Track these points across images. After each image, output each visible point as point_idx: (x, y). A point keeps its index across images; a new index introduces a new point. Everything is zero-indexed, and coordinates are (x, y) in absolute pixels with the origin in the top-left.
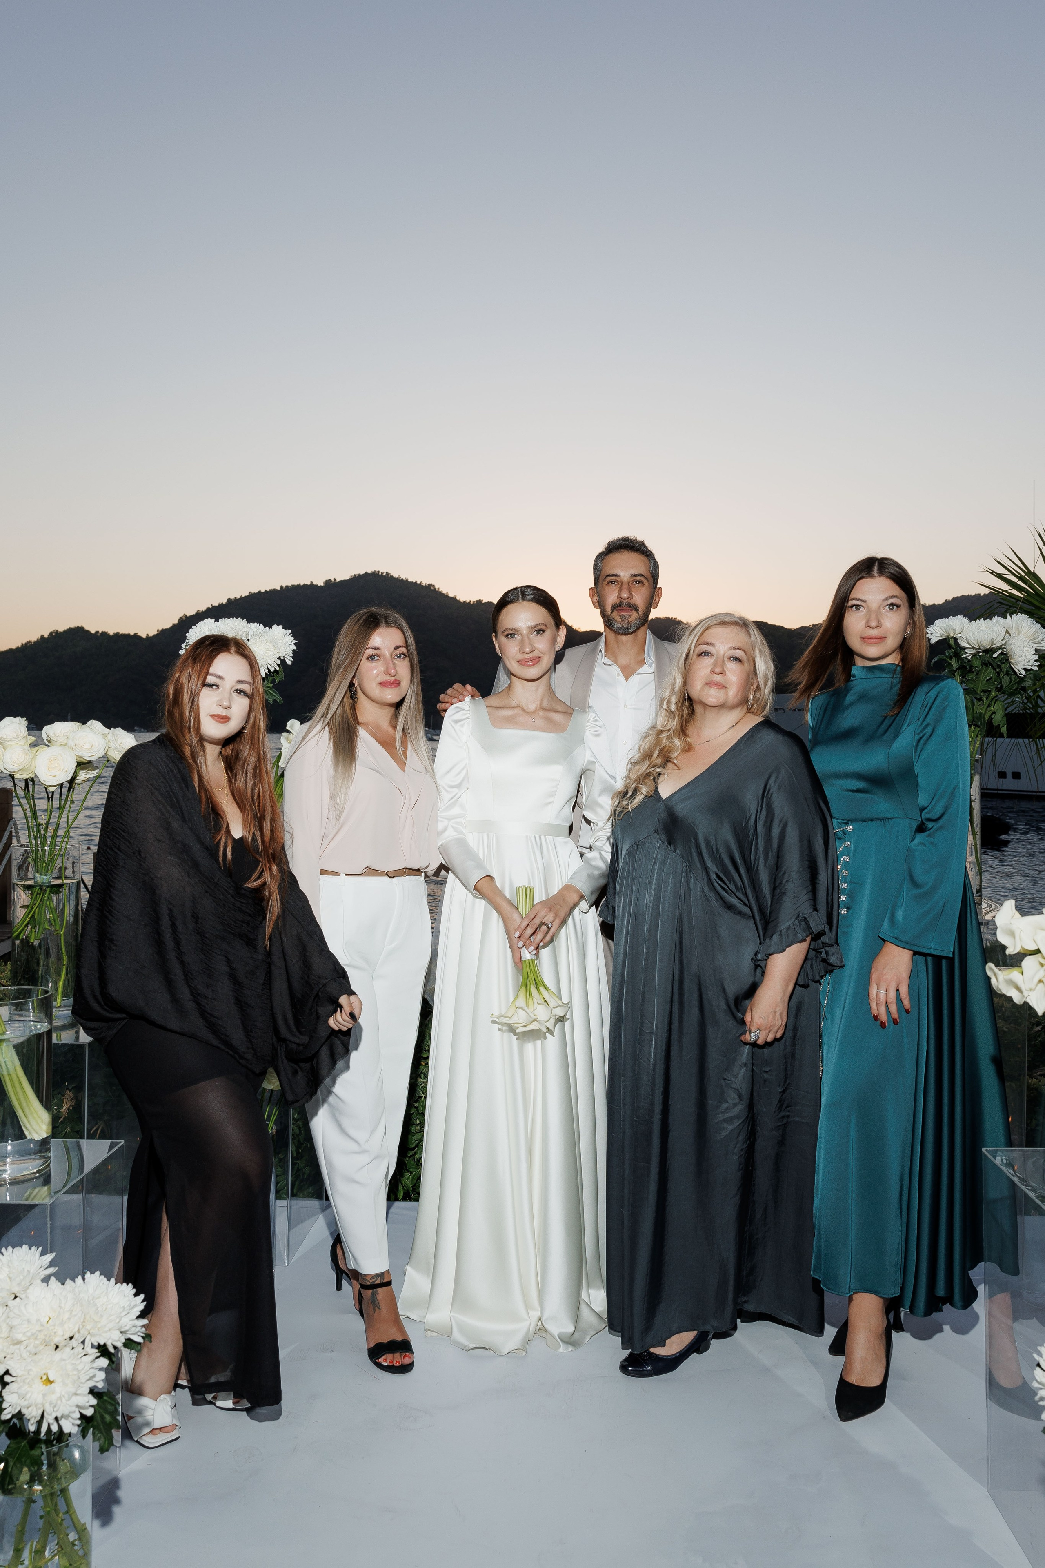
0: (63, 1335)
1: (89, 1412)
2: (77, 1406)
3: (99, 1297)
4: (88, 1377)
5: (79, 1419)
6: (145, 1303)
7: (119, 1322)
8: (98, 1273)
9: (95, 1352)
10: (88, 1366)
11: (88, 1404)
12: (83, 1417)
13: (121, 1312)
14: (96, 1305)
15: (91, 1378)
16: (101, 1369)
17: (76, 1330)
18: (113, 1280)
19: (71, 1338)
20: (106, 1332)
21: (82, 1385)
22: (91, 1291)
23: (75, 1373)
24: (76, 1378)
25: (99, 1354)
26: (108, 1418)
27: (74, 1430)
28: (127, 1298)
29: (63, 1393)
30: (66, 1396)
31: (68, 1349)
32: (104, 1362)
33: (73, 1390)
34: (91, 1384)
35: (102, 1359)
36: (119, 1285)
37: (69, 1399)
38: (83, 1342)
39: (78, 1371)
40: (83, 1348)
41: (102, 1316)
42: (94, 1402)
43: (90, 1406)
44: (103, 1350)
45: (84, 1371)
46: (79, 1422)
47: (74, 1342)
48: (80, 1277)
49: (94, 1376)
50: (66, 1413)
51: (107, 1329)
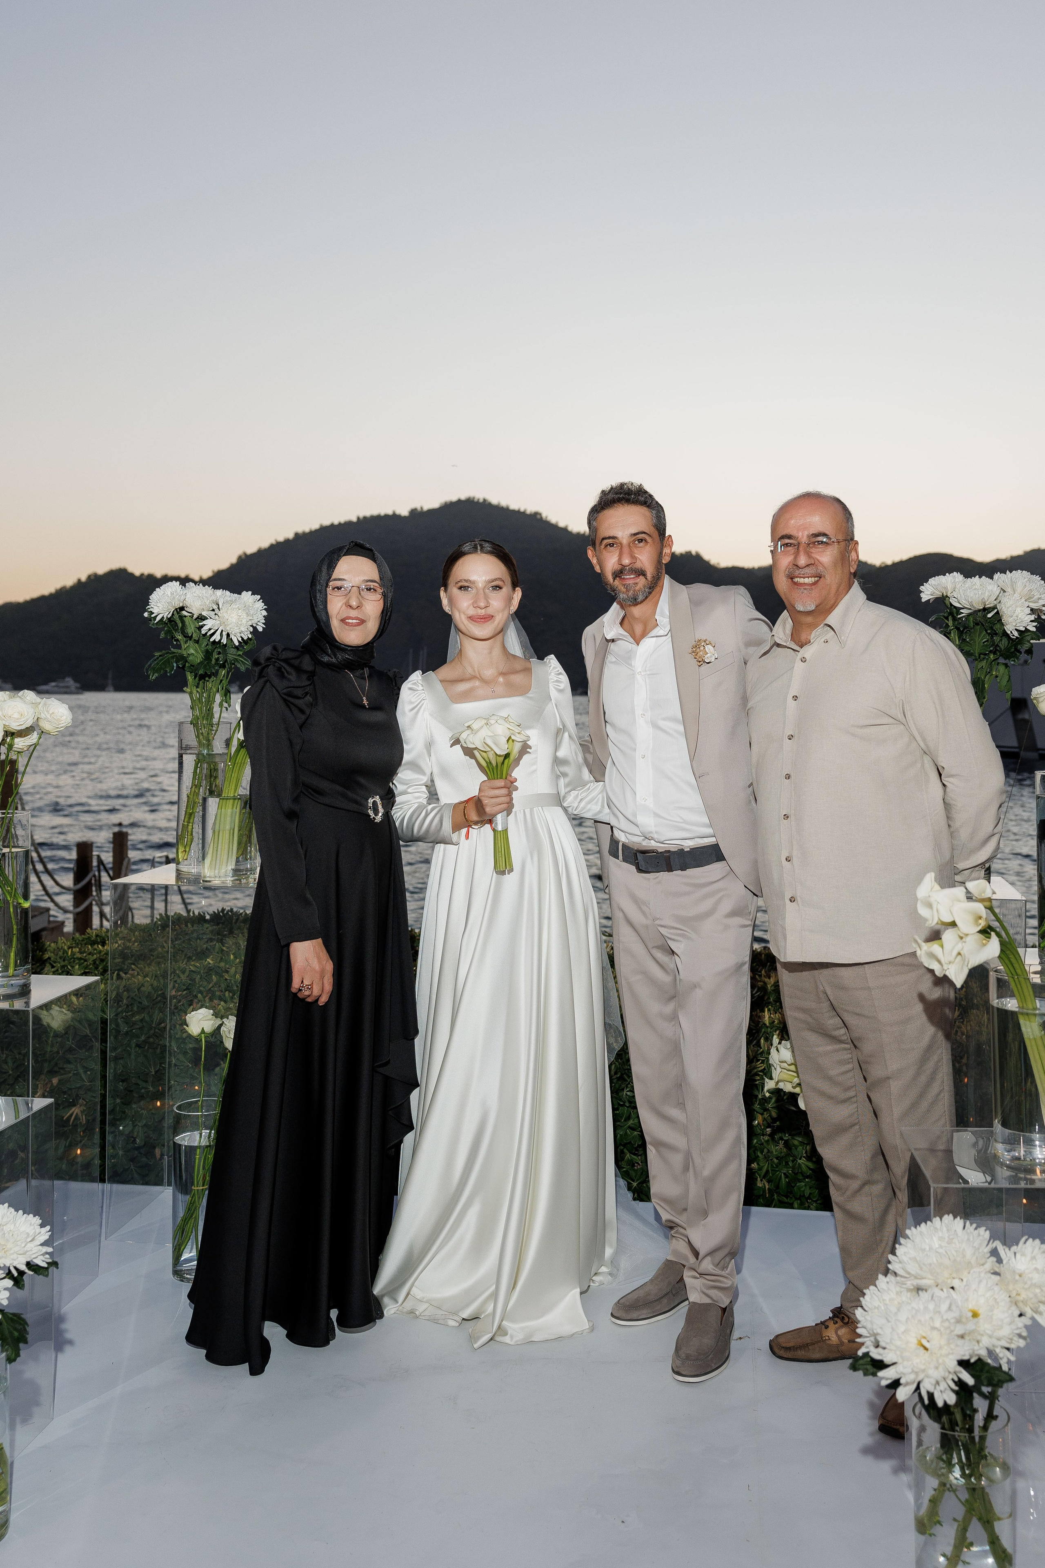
6: (50, 1233)
7: (24, 1247)
13: (27, 1239)
16: (5, 1289)
18: (20, 1212)
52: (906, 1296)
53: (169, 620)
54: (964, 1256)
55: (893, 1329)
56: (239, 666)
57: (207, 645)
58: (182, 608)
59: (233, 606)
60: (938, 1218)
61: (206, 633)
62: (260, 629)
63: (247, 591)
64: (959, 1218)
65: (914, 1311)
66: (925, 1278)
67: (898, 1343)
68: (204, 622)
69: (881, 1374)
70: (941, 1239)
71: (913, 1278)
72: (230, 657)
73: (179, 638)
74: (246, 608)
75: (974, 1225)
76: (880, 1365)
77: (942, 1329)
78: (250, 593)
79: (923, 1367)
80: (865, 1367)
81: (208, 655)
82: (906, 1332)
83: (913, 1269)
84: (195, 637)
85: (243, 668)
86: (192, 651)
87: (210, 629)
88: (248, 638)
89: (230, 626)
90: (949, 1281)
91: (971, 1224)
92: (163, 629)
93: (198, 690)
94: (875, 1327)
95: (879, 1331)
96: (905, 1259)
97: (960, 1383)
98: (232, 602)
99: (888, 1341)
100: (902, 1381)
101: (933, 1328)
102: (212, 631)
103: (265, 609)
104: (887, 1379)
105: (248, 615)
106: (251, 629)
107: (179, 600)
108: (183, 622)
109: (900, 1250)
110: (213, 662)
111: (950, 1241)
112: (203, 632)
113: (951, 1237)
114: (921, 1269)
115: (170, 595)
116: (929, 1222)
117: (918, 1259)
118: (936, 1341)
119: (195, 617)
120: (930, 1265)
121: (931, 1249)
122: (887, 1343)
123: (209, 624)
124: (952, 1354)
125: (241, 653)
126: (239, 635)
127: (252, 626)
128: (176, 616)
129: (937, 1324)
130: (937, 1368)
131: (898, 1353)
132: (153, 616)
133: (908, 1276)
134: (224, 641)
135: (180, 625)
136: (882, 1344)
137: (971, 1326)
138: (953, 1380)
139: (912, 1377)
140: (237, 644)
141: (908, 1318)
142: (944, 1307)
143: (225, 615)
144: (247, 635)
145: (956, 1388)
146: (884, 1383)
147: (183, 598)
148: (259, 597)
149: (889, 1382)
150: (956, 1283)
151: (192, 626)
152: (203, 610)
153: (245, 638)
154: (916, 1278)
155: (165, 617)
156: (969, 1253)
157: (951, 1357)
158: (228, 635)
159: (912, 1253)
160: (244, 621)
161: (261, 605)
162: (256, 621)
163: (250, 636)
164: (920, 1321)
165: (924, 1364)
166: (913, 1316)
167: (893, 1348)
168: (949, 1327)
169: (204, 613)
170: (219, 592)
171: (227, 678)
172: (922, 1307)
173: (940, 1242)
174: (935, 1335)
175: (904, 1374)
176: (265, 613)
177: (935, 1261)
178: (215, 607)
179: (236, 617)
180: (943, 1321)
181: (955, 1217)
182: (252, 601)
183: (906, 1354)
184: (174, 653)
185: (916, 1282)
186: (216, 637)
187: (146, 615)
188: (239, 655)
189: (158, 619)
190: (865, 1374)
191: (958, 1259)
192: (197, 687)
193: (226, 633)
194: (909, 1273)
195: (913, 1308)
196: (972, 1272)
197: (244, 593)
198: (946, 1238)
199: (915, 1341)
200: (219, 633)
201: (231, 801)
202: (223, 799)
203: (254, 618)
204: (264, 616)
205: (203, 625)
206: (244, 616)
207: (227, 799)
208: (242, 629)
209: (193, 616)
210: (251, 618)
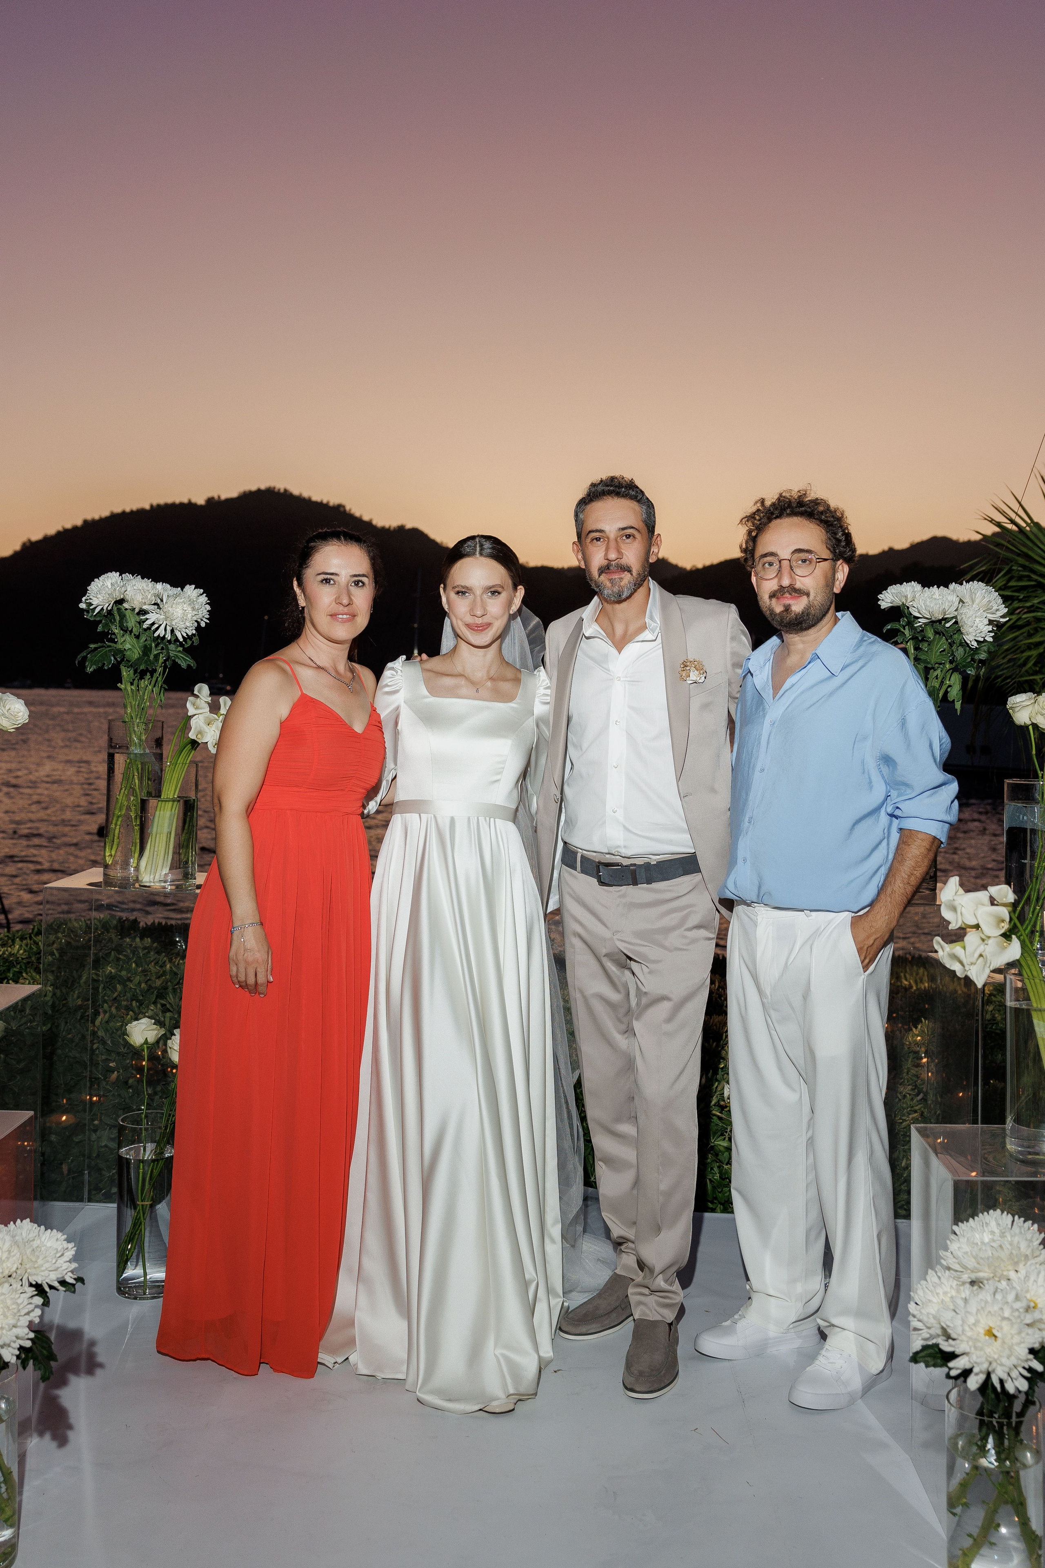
0: (2, 1273)
1: (28, 1344)
2: (17, 1337)
3: (34, 1240)
4: (26, 1311)
5: (19, 1349)
6: (75, 1248)
7: (55, 1263)
8: (28, 1220)
9: (31, 1291)
10: (26, 1302)
11: (27, 1337)
12: (21, 1348)
13: (56, 1253)
14: (31, 1246)
15: (28, 1313)
16: (37, 1306)
17: (14, 1269)
18: (43, 1227)
19: (10, 1276)
20: (43, 1271)
21: (21, 1318)
22: (24, 1235)
23: (14, 1306)
24: (15, 1311)
25: (36, 1293)
26: (45, 1352)
27: (14, 1360)
28: (59, 1243)
29: (4, 1326)
30: (7, 1327)
31: (6, 1285)
32: (39, 1300)
33: (12, 1321)
34: (28, 1318)
35: (37, 1297)
36: (49, 1231)
37: (11, 1330)
38: (21, 1280)
39: (18, 1305)
40: (22, 1285)
41: (38, 1257)
42: (32, 1335)
43: (28, 1339)
44: (39, 1289)
45: (21, 1306)
46: (18, 1353)
47: (11, 1279)
48: (12, 1223)
49: (33, 1310)
50: (7, 1342)
51: (43, 1268)
52: (967, 1291)
53: (110, 612)
54: (1019, 1248)
55: (963, 1321)
56: (179, 662)
57: (146, 640)
58: (120, 602)
59: (178, 600)
60: (986, 1213)
61: (149, 628)
62: (203, 625)
63: (190, 585)
64: (1005, 1213)
65: (983, 1304)
66: (980, 1271)
67: (969, 1334)
68: (147, 616)
69: (951, 1364)
70: (992, 1233)
71: (969, 1271)
72: (172, 654)
73: (116, 631)
74: (191, 602)
75: (1023, 1219)
76: (953, 1356)
77: (1011, 1318)
78: (193, 586)
79: (996, 1357)
80: (926, 1359)
81: (146, 650)
82: (977, 1322)
83: (971, 1263)
84: (136, 631)
85: (184, 665)
86: (127, 646)
87: (153, 624)
88: (193, 634)
89: (176, 621)
90: (1005, 1273)
91: (1019, 1217)
92: (100, 622)
93: (133, 687)
94: (942, 1319)
95: (949, 1324)
96: (960, 1254)
97: (1030, 1370)
98: (176, 596)
99: (961, 1333)
100: (975, 1370)
101: (1004, 1319)
102: (156, 626)
103: (208, 603)
104: (957, 1369)
105: (193, 609)
106: (196, 624)
107: (120, 592)
108: (123, 616)
109: (953, 1246)
110: (152, 657)
111: (1003, 1235)
112: (145, 626)
113: (1003, 1231)
114: (978, 1264)
115: (110, 587)
116: (976, 1218)
117: (974, 1254)
118: (1005, 1330)
119: (137, 610)
120: (988, 1258)
121: (983, 1243)
122: (959, 1335)
123: (152, 618)
124: (1024, 1342)
125: (181, 649)
126: (184, 630)
127: (196, 621)
128: (115, 608)
129: (1007, 1314)
130: (1008, 1357)
131: (971, 1343)
132: (91, 607)
133: (962, 1270)
134: (168, 636)
135: (118, 618)
136: (954, 1335)
137: (1037, 1315)
138: (1024, 1368)
139: (985, 1366)
140: (181, 639)
141: (978, 1310)
142: (1011, 1297)
143: (170, 609)
144: (191, 631)
145: (1028, 1375)
146: (953, 1373)
147: (123, 589)
148: (202, 591)
149: (959, 1371)
150: (1012, 1275)
151: (133, 620)
152: (145, 604)
153: (190, 634)
154: (972, 1271)
155: (105, 608)
156: (1023, 1245)
157: (1022, 1345)
158: (172, 631)
159: (966, 1248)
160: (189, 616)
161: (204, 599)
162: (200, 616)
163: (194, 632)
164: (990, 1312)
165: (995, 1353)
166: (982, 1308)
167: (964, 1338)
168: (1019, 1317)
169: (145, 607)
170: (159, 586)
171: (164, 674)
172: (989, 1298)
173: (990, 1237)
174: (1006, 1326)
175: (976, 1363)
176: (208, 607)
177: (991, 1255)
178: (159, 601)
179: (181, 612)
180: (1014, 1310)
181: (1002, 1212)
182: (196, 595)
183: (979, 1345)
184: (110, 646)
185: (973, 1276)
186: (161, 632)
187: (83, 606)
188: (179, 651)
189: (97, 611)
190: (927, 1366)
191: (1014, 1252)
192: (132, 684)
193: (170, 628)
194: (966, 1268)
195: (981, 1300)
196: (1029, 1263)
197: (188, 587)
198: (997, 1231)
199: (982, 1331)
200: (163, 627)
201: (171, 803)
202: (162, 801)
203: (200, 613)
204: (208, 611)
205: (147, 619)
206: (190, 609)
207: (166, 801)
208: (188, 624)
209: (134, 609)
210: (197, 613)
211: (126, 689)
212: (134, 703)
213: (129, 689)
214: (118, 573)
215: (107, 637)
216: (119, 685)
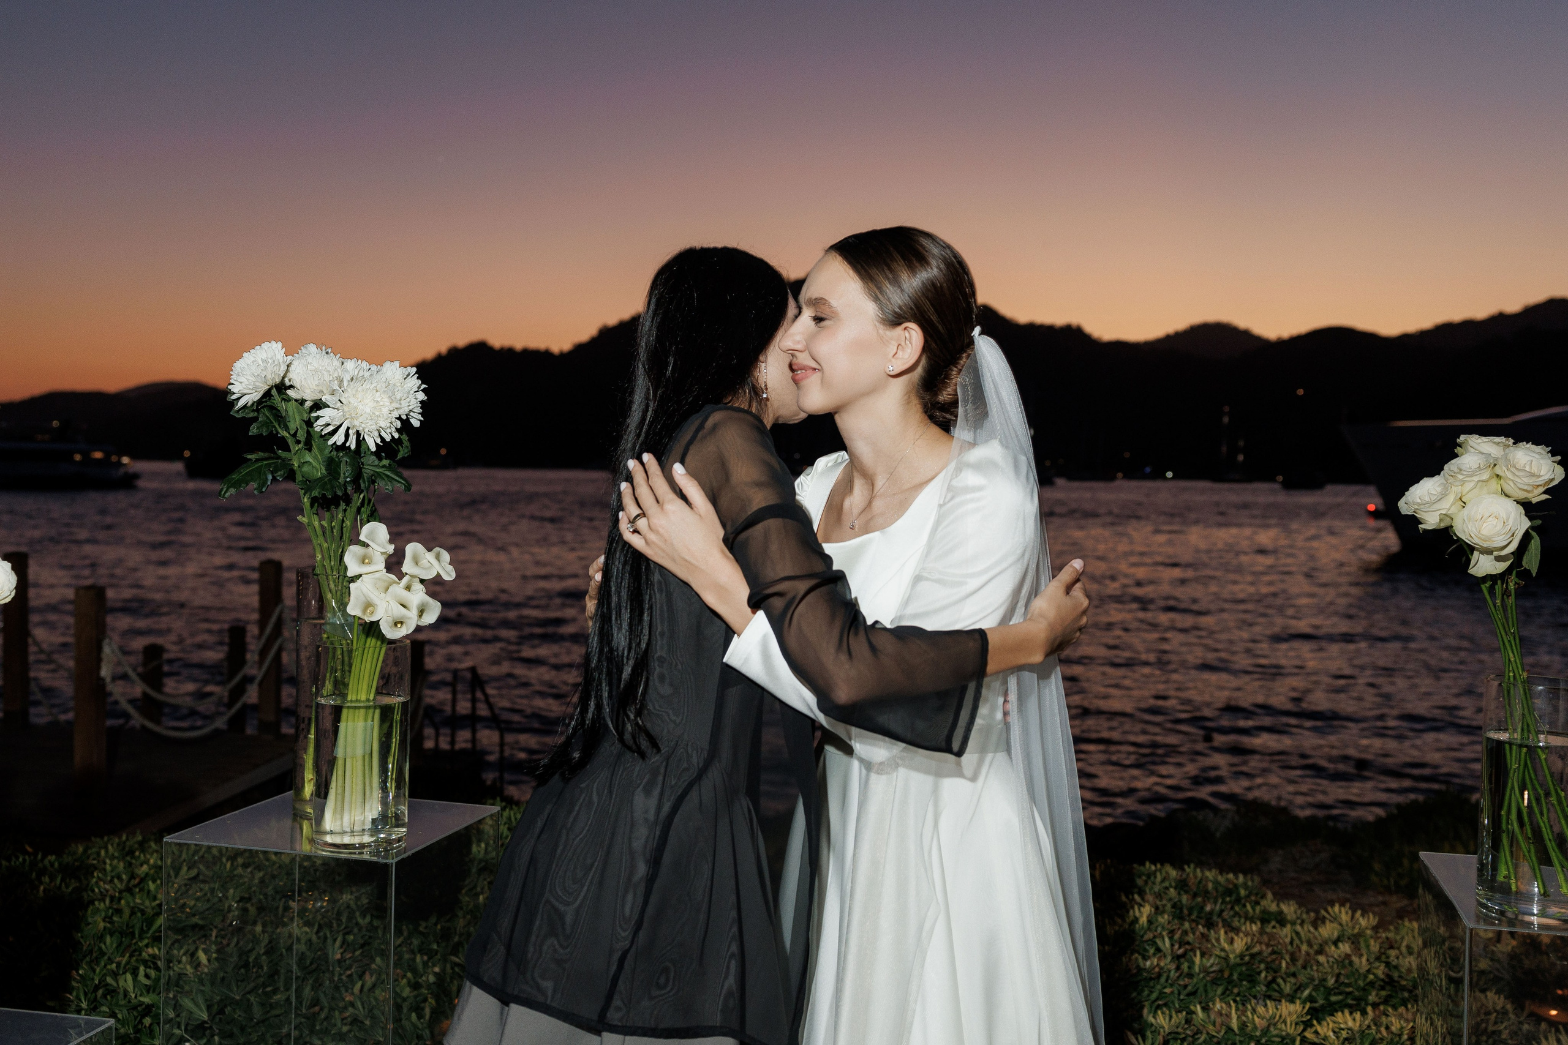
53: (261, 403)
56: (384, 484)
57: (329, 449)
58: (282, 386)
59: (367, 385)
61: (323, 431)
62: (416, 424)
68: (319, 413)
72: (365, 470)
73: (283, 435)
74: (389, 389)
78: (397, 364)
81: (332, 466)
84: (304, 435)
87: (329, 424)
88: (394, 438)
89: (361, 419)
92: (254, 418)
93: (322, 523)
98: (363, 379)
102: (331, 428)
103: (423, 390)
106: (398, 424)
107: (278, 373)
108: (285, 408)
110: (342, 477)
112: (315, 430)
115: (259, 365)
119: (308, 404)
123: (326, 417)
125: (386, 462)
126: (377, 433)
127: (399, 418)
128: (275, 398)
132: (232, 399)
134: (352, 444)
135: (281, 412)
140: (373, 448)
143: (352, 400)
144: (391, 434)
147: (285, 368)
148: (413, 370)
151: (298, 417)
152: (320, 392)
153: (388, 438)
155: (256, 398)
158: (358, 434)
160: (385, 411)
161: (414, 382)
162: (407, 411)
163: (397, 435)
169: (326, 398)
170: (348, 363)
176: (422, 396)
178: (340, 387)
179: (372, 404)
182: (400, 378)
186: (339, 438)
188: (384, 466)
189: (242, 404)
192: (320, 518)
193: (355, 431)
197: (385, 364)
200: (342, 431)
201: (362, 711)
202: (349, 707)
203: (403, 405)
204: (422, 402)
205: (318, 418)
206: (387, 401)
207: (355, 708)
208: (383, 424)
209: (302, 402)
210: (398, 406)
211: (310, 524)
212: (325, 545)
213: (316, 523)
214: (280, 344)
215: (273, 443)
216: (299, 518)
